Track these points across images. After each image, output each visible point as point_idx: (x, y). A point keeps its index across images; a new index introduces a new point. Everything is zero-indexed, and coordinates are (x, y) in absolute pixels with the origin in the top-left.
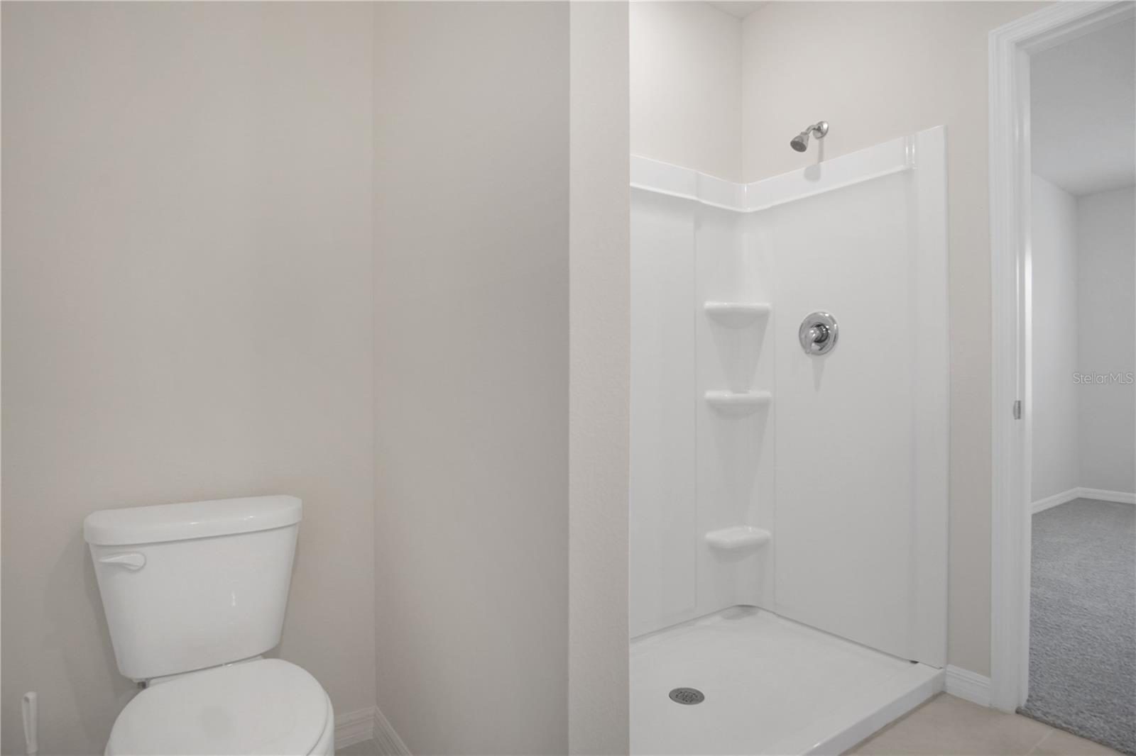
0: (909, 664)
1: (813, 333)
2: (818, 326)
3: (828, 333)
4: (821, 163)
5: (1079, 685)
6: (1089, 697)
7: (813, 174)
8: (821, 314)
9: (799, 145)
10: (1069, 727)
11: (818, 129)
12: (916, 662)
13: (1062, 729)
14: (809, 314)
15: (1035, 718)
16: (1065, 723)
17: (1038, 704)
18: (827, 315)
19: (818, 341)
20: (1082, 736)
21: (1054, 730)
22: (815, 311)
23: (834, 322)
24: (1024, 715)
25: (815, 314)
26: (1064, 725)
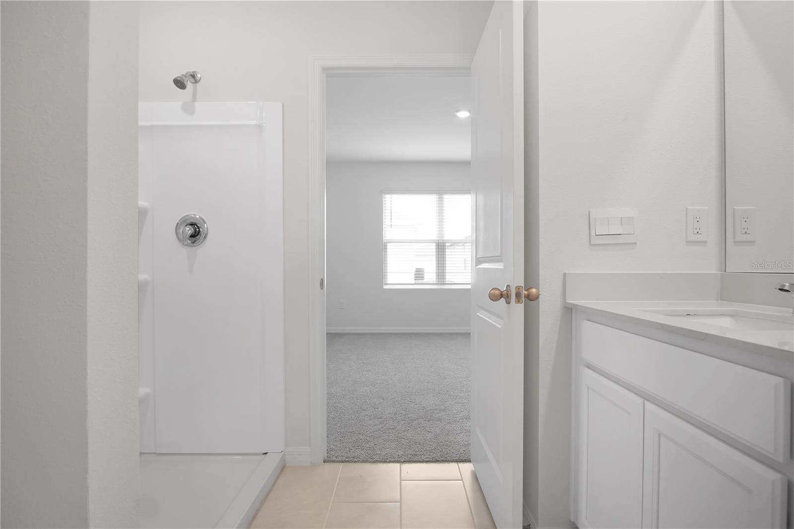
0: (264, 456)
1: (189, 231)
2: (191, 225)
3: (199, 230)
4: (196, 103)
5: (345, 435)
6: (351, 440)
7: (188, 109)
8: (193, 216)
9: (180, 83)
10: (349, 459)
11: (193, 76)
12: (267, 453)
13: (346, 462)
14: (183, 216)
15: (333, 461)
16: (347, 458)
17: (332, 453)
18: (198, 217)
19: (192, 236)
20: (355, 462)
21: (343, 464)
22: (187, 214)
23: (204, 222)
24: (328, 462)
25: (187, 215)
26: (346, 459)
